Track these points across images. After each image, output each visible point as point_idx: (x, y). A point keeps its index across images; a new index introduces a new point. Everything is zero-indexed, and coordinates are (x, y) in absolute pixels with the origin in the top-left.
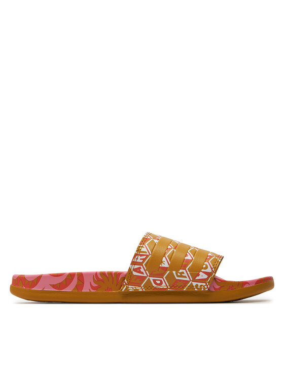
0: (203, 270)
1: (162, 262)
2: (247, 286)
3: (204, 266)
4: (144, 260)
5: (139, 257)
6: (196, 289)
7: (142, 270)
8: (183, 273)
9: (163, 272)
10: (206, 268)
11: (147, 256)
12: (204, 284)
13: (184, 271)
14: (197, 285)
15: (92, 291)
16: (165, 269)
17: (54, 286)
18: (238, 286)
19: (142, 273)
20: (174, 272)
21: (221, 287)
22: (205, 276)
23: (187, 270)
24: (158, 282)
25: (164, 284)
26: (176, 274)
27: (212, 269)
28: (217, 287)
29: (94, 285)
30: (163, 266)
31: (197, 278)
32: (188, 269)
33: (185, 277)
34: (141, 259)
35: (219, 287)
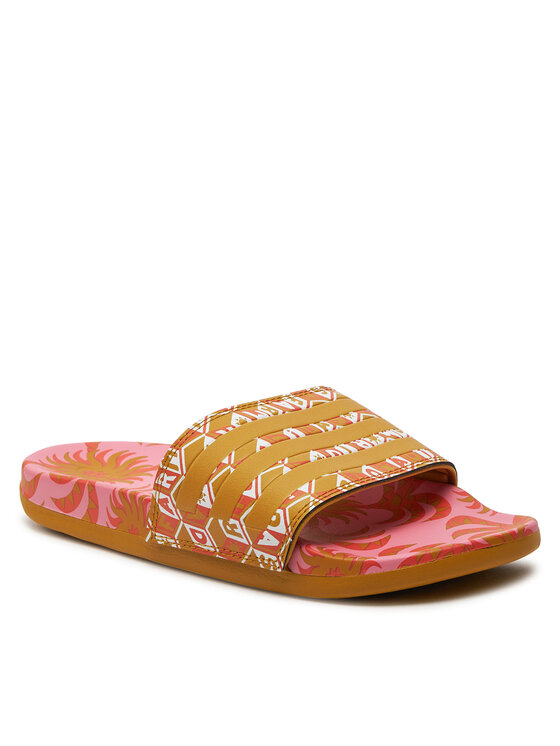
0: (269, 527)
1: (201, 495)
2: (372, 570)
3: (274, 518)
4: (172, 483)
5: (167, 478)
6: (261, 566)
7: (170, 505)
8: (234, 526)
9: (202, 517)
10: (276, 523)
11: (178, 476)
12: (274, 558)
13: (237, 522)
14: (262, 558)
15: (111, 526)
16: (206, 512)
17: (57, 502)
18: (350, 569)
19: (171, 511)
20: (221, 522)
21: (313, 567)
22: (275, 542)
23: (242, 523)
24: (200, 536)
25: (209, 543)
26: (225, 525)
27: (287, 527)
28: (305, 566)
29: (114, 516)
30: (202, 504)
31: (261, 542)
32: (244, 520)
33: (239, 535)
34: (168, 482)
35: (309, 566)
